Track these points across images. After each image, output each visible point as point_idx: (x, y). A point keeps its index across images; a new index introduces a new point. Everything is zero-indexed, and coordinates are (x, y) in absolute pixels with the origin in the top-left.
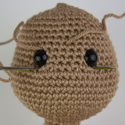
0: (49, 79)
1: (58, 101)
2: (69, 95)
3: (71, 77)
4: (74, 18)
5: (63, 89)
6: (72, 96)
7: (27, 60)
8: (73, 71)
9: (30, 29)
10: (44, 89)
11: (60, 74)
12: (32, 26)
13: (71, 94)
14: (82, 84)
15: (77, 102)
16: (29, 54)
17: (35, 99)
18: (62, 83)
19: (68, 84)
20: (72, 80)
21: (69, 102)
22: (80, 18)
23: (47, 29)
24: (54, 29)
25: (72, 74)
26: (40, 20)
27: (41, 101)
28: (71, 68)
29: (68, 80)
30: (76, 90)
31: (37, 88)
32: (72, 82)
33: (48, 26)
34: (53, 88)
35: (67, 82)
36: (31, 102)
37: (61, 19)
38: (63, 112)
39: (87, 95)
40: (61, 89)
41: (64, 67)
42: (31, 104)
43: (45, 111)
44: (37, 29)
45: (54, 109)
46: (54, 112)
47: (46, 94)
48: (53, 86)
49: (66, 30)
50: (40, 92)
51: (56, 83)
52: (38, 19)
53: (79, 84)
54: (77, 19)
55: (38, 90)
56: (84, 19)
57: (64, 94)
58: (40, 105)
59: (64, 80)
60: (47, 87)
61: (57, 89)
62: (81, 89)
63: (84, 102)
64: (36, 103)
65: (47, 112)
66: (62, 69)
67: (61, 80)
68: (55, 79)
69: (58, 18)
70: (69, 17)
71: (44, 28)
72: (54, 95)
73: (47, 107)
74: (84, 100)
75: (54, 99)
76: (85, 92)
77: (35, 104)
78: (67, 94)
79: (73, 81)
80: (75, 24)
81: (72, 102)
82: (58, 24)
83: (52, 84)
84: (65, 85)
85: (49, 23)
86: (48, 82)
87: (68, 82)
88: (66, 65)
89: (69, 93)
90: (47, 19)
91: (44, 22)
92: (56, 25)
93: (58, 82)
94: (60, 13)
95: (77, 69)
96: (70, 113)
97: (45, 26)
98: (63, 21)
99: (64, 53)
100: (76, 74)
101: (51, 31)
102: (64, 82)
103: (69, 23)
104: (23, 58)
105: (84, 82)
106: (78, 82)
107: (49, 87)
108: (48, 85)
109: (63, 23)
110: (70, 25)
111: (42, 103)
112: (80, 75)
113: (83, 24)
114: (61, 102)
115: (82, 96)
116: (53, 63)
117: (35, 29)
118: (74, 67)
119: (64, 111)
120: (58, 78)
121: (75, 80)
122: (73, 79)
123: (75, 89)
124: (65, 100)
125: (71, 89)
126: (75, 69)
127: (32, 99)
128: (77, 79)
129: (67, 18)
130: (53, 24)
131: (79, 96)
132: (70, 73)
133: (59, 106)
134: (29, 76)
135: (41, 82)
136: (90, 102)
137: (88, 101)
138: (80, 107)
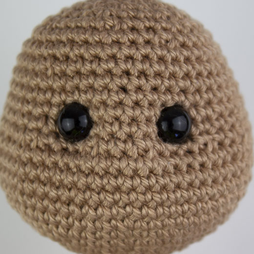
0: (87, 173)
1: (110, 222)
2: (134, 210)
3: (138, 171)
4: (142, 28)
5: (121, 198)
6: (144, 211)
7: (37, 125)
8: (142, 156)
9: (40, 52)
10: (76, 196)
11: (112, 165)
12: (44, 46)
13: (140, 209)
14: (165, 184)
15: (156, 224)
16: (43, 112)
17: (56, 219)
18: (117, 185)
19: (132, 186)
20: (140, 179)
21: (136, 224)
22: (155, 27)
23: (77, 51)
24: (94, 53)
25: (140, 165)
26: (61, 29)
27: (72, 223)
28: (138, 148)
29: (132, 178)
30: (152, 199)
31: (60, 193)
32: (141, 181)
33: (80, 43)
34: (97, 196)
35: (128, 183)
36: (48, 224)
37: (111, 27)
38: (124, 243)
39: (179, 208)
40: (115, 197)
41: (121, 148)
42: (47, 228)
43: (82, 242)
44: (54, 51)
45: (101, 238)
46: (103, 243)
47: (81, 208)
48: (97, 190)
49: (123, 57)
50: (67, 202)
51: (104, 183)
52: (57, 27)
53: (157, 185)
54: (148, 29)
55: (64, 198)
56: (165, 29)
57: (124, 208)
58: (68, 230)
59: (122, 178)
60: (84, 192)
61: (107, 197)
62: (163, 197)
63: (173, 223)
64: (60, 227)
65: (87, 245)
66: (115, 150)
67: (116, 177)
68: (101, 174)
69: (104, 25)
70: (130, 24)
71: (69, 49)
72: (100, 210)
73: (86, 236)
74: (171, 218)
75: (100, 218)
76: (172, 203)
77: (57, 227)
78: (131, 207)
79: (143, 181)
80: (144, 41)
81: (143, 224)
82: (103, 41)
83: (93, 186)
84: (124, 188)
85: (83, 37)
86: (85, 180)
87: (131, 183)
88: (125, 142)
89: (135, 205)
90: (77, 27)
91: (70, 35)
93: (109, 182)
94: (109, 13)
95: (151, 154)
96: (141, 245)
97: (73, 46)
98: (116, 33)
99: (119, 111)
100: (150, 164)
101: (87, 57)
102: (122, 182)
103: (129, 37)
104: (26, 121)
106: (154, 181)
107: (88, 193)
108: (84, 187)
109: (114, 37)
110: (133, 43)
111: (75, 227)
112: (159, 164)
113: (163, 42)
114: (117, 225)
115: (166, 212)
117: (50, 52)
118: (144, 146)
120: (107, 173)
121: (148, 178)
122: (143, 177)
123: (150, 197)
124: (128, 221)
125: (139, 198)
126: (146, 151)
127: (51, 218)
128: (153, 175)
129: (125, 27)
130: (90, 40)
131: (160, 210)
132: (136, 160)
133: (114, 232)
134: (38, 164)
135: (70, 179)
136: (186, 220)
137: (182, 218)
138: (162, 233)
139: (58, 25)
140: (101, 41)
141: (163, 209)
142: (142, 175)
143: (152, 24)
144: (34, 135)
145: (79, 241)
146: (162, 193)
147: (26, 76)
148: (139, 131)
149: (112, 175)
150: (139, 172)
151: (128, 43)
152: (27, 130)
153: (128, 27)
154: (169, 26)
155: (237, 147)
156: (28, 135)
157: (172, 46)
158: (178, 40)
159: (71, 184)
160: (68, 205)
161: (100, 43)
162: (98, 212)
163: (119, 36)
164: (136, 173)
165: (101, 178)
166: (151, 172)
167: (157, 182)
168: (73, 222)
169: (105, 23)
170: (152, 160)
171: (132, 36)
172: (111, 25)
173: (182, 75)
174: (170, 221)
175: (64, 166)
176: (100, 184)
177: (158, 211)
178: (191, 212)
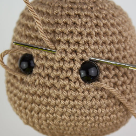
0: (33, 94)
1: (46, 122)
5: (50, 109)
6: (63, 117)
28: (60, 84)
30: (67, 111)
32: (60, 102)
34: (38, 106)
40: (47, 108)
48: (38, 104)
49: (58, 32)
51: (41, 100)
57: (53, 114)
60: (32, 104)
61: (43, 108)
68: (40, 95)
70: (67, 12)
80: (72, 22)
81: (64, 124)
88: (54, 79)
94: (58, 5)
95: (67, 88)
100: (66, 94)
103: (63, 21)
107: (34, 105)
108: (32, 101)
113: (84, 23)
114: (50, 123)
116: (40, 74)
121: (65, 100)
122: (62, 99)
125: (60, 110)
128: (68, 99)
138: (76, 129)
140: (49, 22)
143: (79, 12)
149: (46, 96)
150: (60, 97)
151: (63, 24)
154: (89, 13)
155: (126, 86)
171: (65, 20)
172: (57, 12)
174: (80, 124)
176: (39, 100)
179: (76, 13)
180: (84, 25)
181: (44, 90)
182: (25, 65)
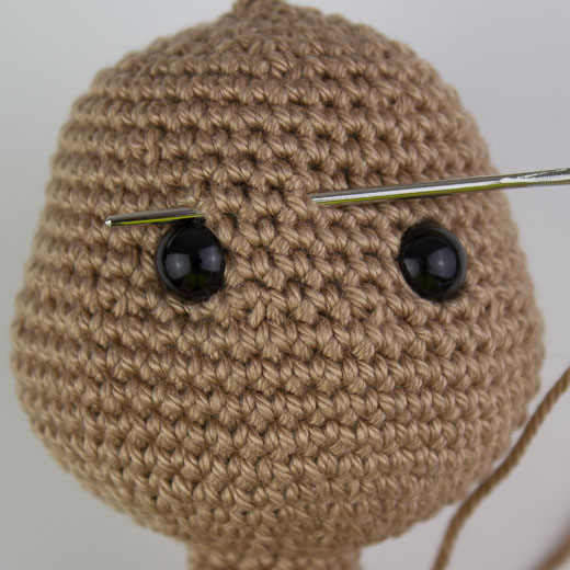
0: (245, 360)
1: (288, 465)
2: (342, 431)
3: (353, 349)
4: (344, 75)
5: (317, 406)
6: (361, 434)
7: (121, 268)
8: (361, 320)
9: (130, 119)
10: (224, 406)
11: (298, 337)
12: (139, 107)
13: (354, 429)
14: (406, 378)
15: (379, 462)
16: (132, 239)
17: (172, 460)
18: (312, 379)
19: (342, 380)
20: (358, 365)
21: (342, 464)
22: (368, 74)
23: (217, 117)
24: (254, 121)
25: (358, 336)
26: (175, 77)
27: (208, 467)
28: (351, 305)
29: (341, 363)
30: (379, 406)
31: (186, 403)
32: (359, 370)
33: (222, 103)
34: (268, 404)
35: (334, 374)
37: (283, 74)
38: (308, 513)
39: (425, 427)
40: (306, 405)
41: (317, 304)
43: (219, 513)
44: (163, 118)
45: (267, 501)
46: (264, 515)
47: (232, 432)
48: (267, 393)
49: (312, 132)
50: (201, 421)
51: (284, 378)
53: (390, 379)
54: (356, 77)
55: (194, 414)
56: (386, 77)
57: (322, 428)
59: (320, 364)
60: (240, 398)
61: (289, 406)
62: (399, 402)
63: (409, 460)
65: (228, 519)
66: (307, 312)
67: (308, 363)
68: (276, 359)
69: (270, 70)
70: (320, 67)
71: (199, 115)
72: (272, 438)
73: (232, 497)
74: (407, 449)
75: (269, 453)
76: (414, 417)
78: (336, 427)
79: (363, 369)
80: (351, 101)
81: (355, 463)
82: (271, 99)
83: (260, 385)
84: (324, 386)
85: (227, 92)
86: (242, 373)
87: (339, 373)
88: (323, 291)
89: (344, 421)
91: (200, 86)
92: (259, 103)
93: (293, 373)
94: (273, 47)
95: (379, 315)
96: (341, 514)
97: (207, 108)
98: (296, 84)
99: (308, 235)
100: (378, 337)
101: (236, 129)
102: (320, 372)
104: (97, 261)
105: (413, 370)
106: (386, 372)
107: (250, 400)
108: (240, 389)
109: (294, 93)
110: (330, 105)
111: (211, 476)
112: (395, 336)
113: (386, 102)
114: (304, 469)
115: (400, 434)
116: (258, 282)
117: (154, 118)
118: (364, 302)
119: (313, 506)
120: (287, 355)
121: (374, 363)
122: (363, 361)
123: (375, 404)
124: (325, 458)
125: (355, 405)
126: (370, 310)
128: (381, 358)
129: (311, 73)
130: (244, 97)
131: (391, 431)
132: (348, 328)
133: (293, 488)
134: (133, 348)
135: (208, 373)
136: (433, 456)
137: (426, 451)
138: (387, 483)
139: (163, 69)
140: (266, 99)
141: (397, 428)
142: (360, 358)
143: (362, 67)
144: (118, 290)
145: (212, 511)
146: (398, 397)
147: (97, 170)
148: (352, 273)
149: (299, 359)
150: (354, 352)
151: (321, 106)
152: (101, 280)
153: (316, 72)
154: (393, 71)
156: (105, 290)
157: (401, 110)
158: (412, 98)
159: (210, 383)
160: (203, 427)
161: (265, 105)
162: (268, 441)
163: (303, 91)
164: (348, 354)
165: (278, 366)
166: (380, 352)
167: (390, 372)
168: (212, 465)
169: (271, 66)
170: (382, 329)
171: (328, 92)
172: (283, 69)
173: (422, 166)
174: (406, 456)
175: (190, 349)
176: (277, 379)
177: (387, 434)
178: (446, 438)
179: (353, 69)
180: (391, 109)
181: (295, 336)
182: (179, 264)
